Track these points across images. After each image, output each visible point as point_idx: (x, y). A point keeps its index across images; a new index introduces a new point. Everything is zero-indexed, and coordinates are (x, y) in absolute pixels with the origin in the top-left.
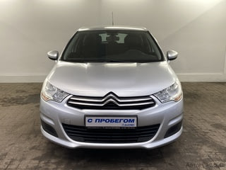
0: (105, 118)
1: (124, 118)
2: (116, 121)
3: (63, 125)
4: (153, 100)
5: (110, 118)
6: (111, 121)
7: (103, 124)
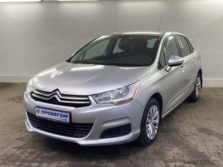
0: (48, 111)
1: (61, 113)
2: (55, 114)
3: (28, 112)
4: (89, 100)
5: (51, 111)
6: (52, 114)
7: (46, 116)
